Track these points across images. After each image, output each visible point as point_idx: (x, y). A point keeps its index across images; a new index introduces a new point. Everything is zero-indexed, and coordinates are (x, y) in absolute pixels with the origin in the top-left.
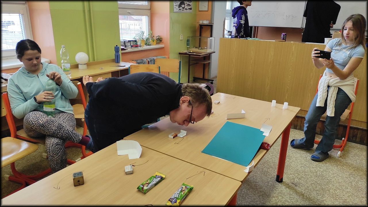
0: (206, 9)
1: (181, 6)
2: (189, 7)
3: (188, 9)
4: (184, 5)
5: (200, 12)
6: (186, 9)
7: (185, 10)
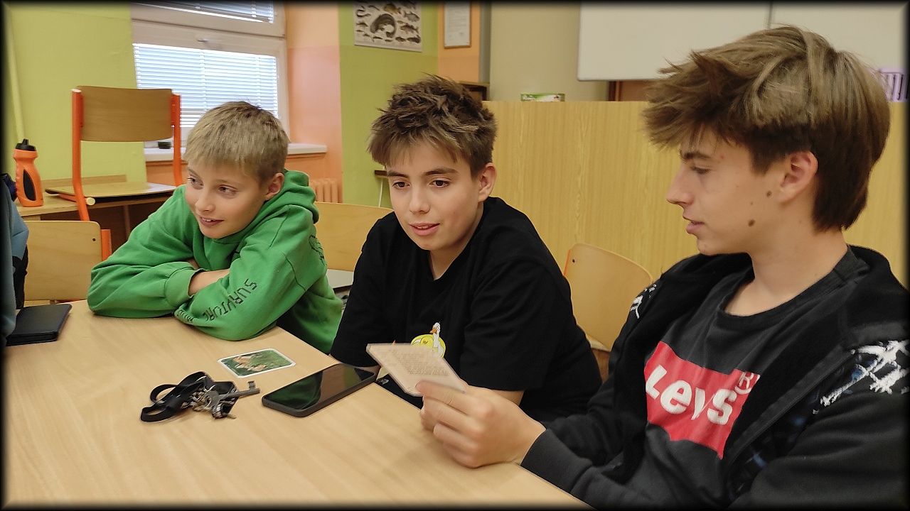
0: (465, 42)
1: (382, 29)
2: (410, 33)
3: (409, 39)
4: (393, 24)
5: (448, 50)
6: (400, 39)
7: (397, 42)
